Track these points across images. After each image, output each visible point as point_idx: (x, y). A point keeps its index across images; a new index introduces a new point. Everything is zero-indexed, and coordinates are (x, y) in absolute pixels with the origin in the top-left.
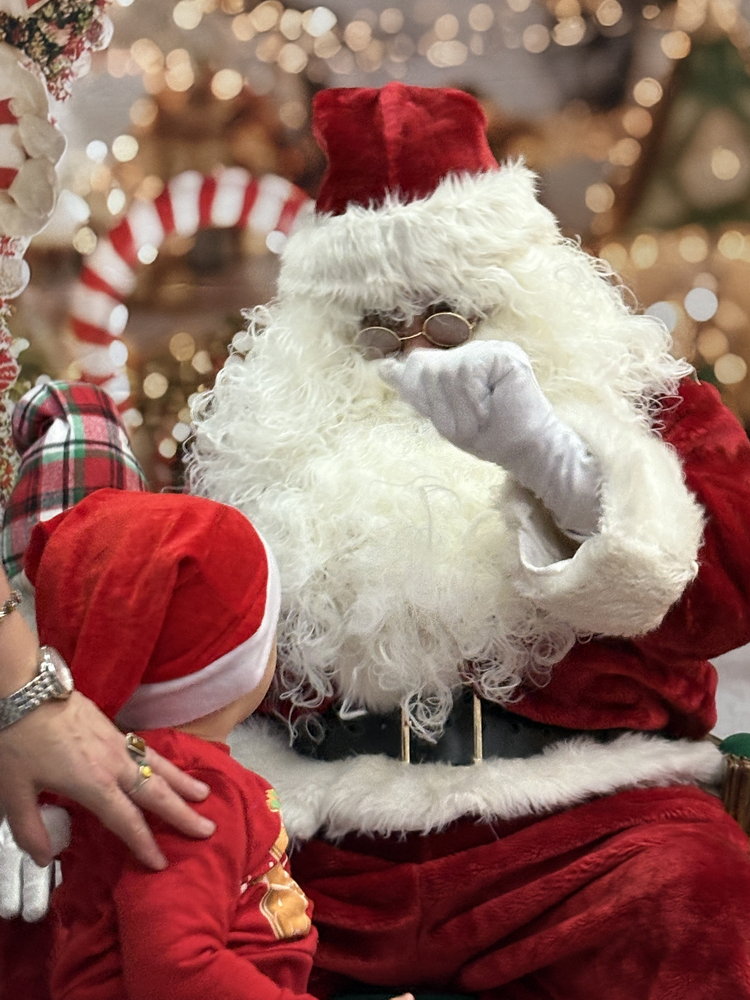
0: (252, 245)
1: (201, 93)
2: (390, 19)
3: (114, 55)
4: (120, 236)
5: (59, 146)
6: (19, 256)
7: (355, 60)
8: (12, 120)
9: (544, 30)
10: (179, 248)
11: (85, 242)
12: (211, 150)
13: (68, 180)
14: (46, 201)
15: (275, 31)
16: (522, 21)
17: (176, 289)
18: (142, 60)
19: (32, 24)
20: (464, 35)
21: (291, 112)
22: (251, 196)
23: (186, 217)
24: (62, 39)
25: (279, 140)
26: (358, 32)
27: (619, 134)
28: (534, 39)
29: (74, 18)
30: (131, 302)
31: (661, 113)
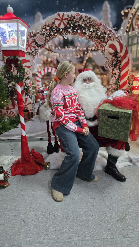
0: (52, 74)
1: (47, 60)
2: (64, 54)
3: (39, 56)
4: (40, 73)
5: (34, 65)
6: (31, 74)
7: (61, 58)
8: (30, 62)
9: (76, 56)
10: (46, 74)
11: (37, 73)
12: (48, 65)
13: (35, 68)
14: (33, 69)
15: (54, 55)
16: (75, 55)
17: (45, 77)
18: (42, 57)
19: (31, 53)
20: (70, 56)
21: (55, 62)
22: (52, 69)
23: (46, 71)
24: (34, 55)
25: (54, 65)
26: (61, 55)
27: (82, 65)
28: (76, 57)
29: (35, 53)
30: (41, 78)
31: (86, 64)
